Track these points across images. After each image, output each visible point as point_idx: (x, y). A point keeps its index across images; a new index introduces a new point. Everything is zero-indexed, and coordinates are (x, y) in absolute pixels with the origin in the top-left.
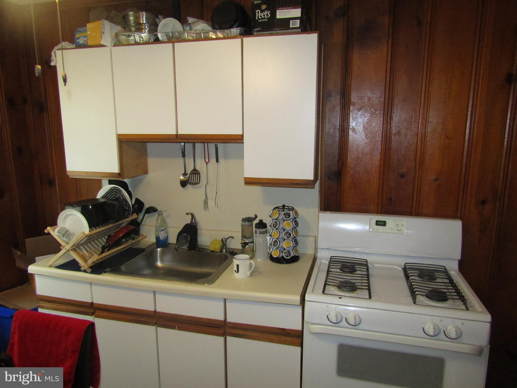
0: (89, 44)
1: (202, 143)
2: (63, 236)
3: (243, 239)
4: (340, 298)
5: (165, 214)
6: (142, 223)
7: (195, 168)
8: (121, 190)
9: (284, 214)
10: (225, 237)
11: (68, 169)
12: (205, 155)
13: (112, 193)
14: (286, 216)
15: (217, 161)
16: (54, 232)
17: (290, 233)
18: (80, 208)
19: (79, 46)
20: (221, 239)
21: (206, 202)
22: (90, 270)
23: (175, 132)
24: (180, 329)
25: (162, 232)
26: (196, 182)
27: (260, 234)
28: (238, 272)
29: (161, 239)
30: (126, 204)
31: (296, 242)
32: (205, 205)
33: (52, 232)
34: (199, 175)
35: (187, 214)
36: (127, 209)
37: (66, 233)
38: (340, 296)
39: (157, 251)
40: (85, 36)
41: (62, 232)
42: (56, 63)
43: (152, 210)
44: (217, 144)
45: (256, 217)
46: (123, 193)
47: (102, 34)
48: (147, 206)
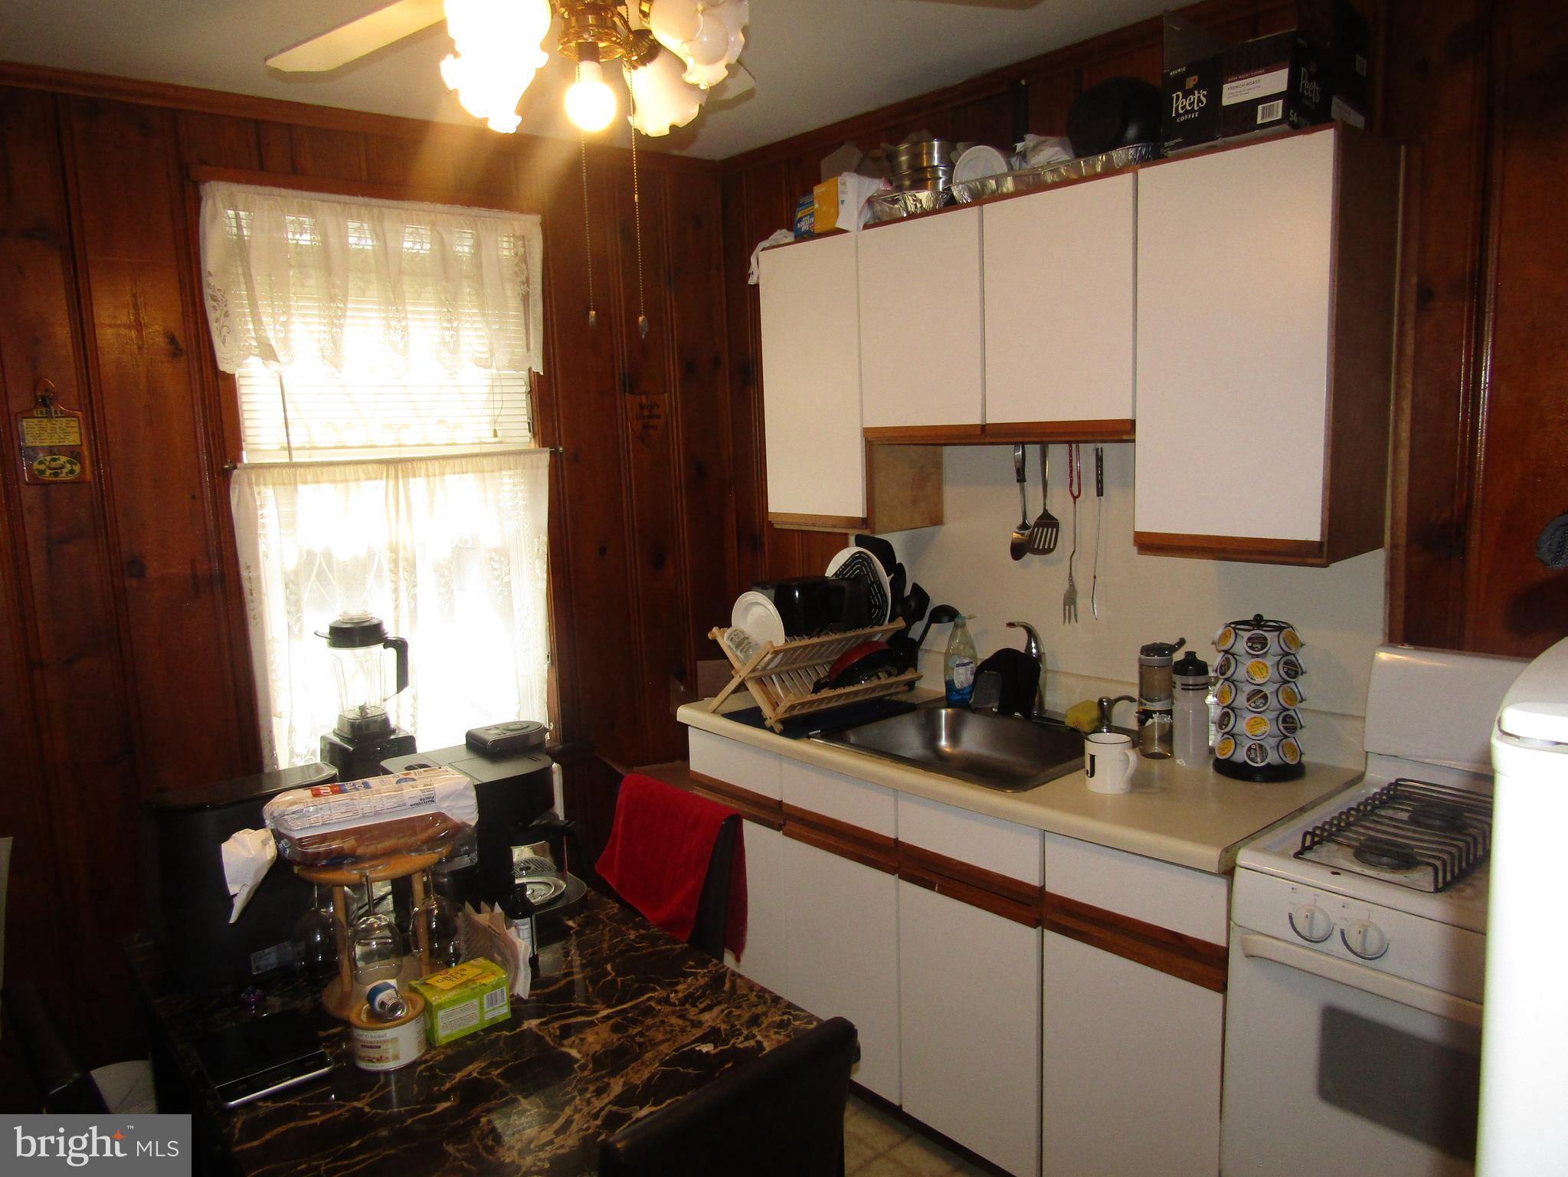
0: (816, 232)
1: (1066, 442)
2: (737, 646)
3: (1144, 701)
4: (1334, 873)
5: (972, 627)
6: (923, 647)
7: (1045, 511)
8: (871, 559)
9: (1250, 639)
10: (1105, 695)
11: (770, 510)
12: (1071, 477)
13: (855, 565)
14: (1253, 643)
15: (1100, 492)
16: (723, 638)
17: (1266, 695)
18: (772, 592)
19: (802, 237)
20: (1097, 701)
21: (1070, 599)
22: (779, 727)
23: (980, 418)
24: (943, 891)
25: (962, 670)
26: (1046, 547)
27: (1183, 689)
28: (1092, 775)
29: (958, 685)
30: (879, 592)
31: (1287, 723)
32: (1067, 607)
33: (719, 640)
34: (1055, 530)
35: (1011, 625)
36: (879, 605)
37: (743, 642)
38: (1335, 868)
39: (941, 714)
40: (812, 215)
41: (736, 638)
42: (758, 278)
43: (946, 614)
44: (1099, 445)
45: (1182, 642)
46: (874, 567)
47: (840, 206)
48: (935, 602)
